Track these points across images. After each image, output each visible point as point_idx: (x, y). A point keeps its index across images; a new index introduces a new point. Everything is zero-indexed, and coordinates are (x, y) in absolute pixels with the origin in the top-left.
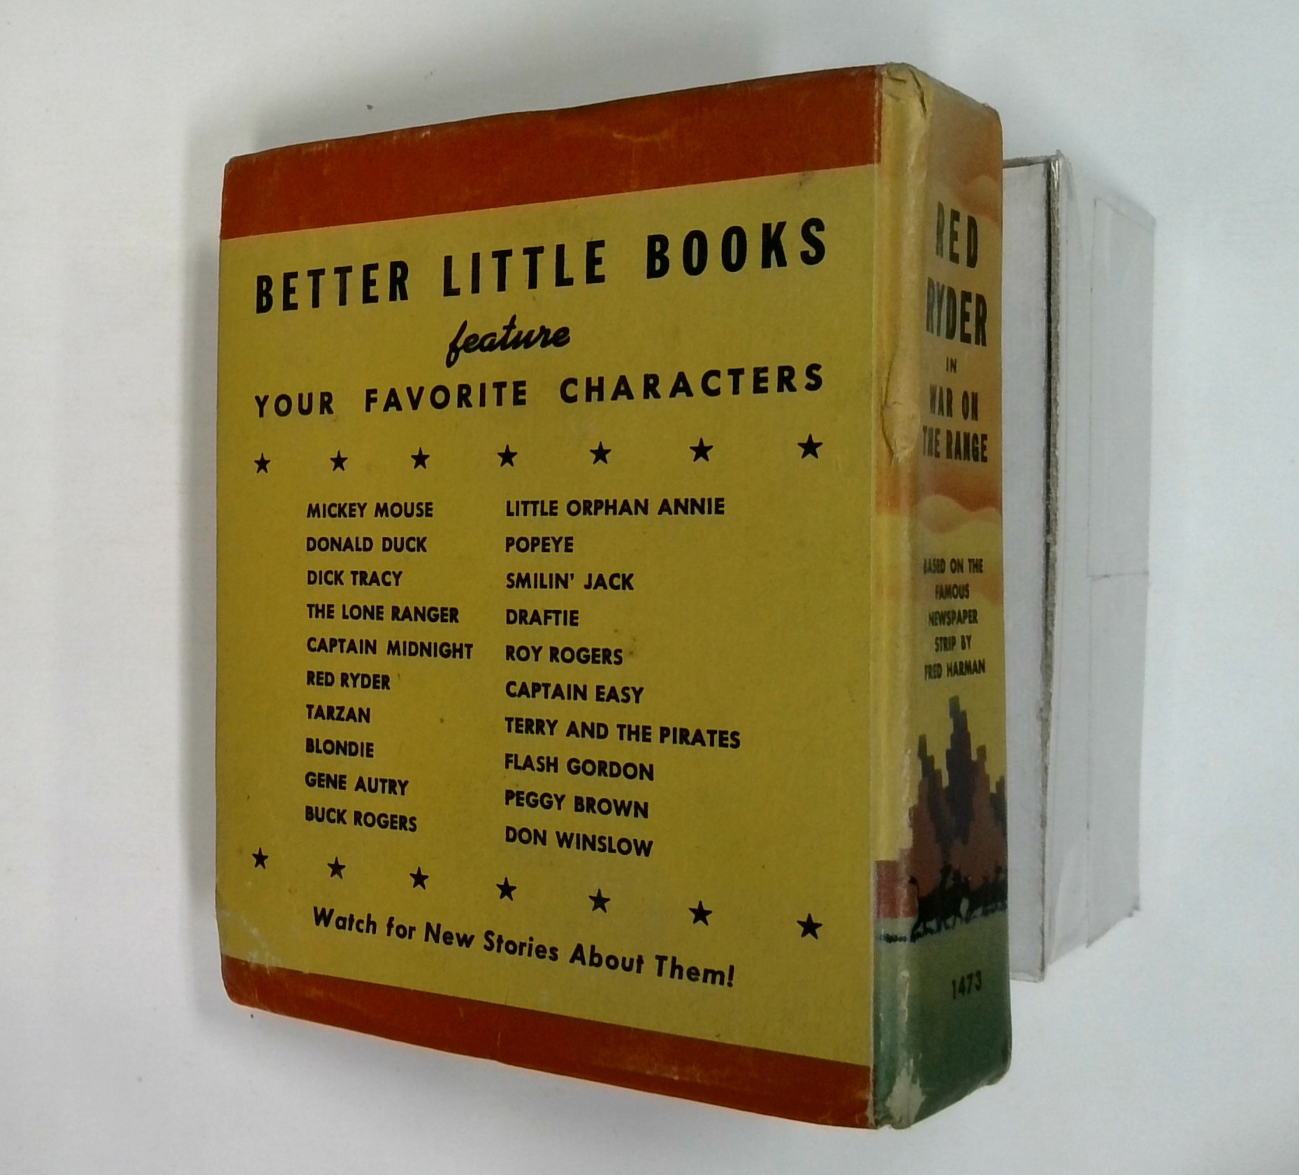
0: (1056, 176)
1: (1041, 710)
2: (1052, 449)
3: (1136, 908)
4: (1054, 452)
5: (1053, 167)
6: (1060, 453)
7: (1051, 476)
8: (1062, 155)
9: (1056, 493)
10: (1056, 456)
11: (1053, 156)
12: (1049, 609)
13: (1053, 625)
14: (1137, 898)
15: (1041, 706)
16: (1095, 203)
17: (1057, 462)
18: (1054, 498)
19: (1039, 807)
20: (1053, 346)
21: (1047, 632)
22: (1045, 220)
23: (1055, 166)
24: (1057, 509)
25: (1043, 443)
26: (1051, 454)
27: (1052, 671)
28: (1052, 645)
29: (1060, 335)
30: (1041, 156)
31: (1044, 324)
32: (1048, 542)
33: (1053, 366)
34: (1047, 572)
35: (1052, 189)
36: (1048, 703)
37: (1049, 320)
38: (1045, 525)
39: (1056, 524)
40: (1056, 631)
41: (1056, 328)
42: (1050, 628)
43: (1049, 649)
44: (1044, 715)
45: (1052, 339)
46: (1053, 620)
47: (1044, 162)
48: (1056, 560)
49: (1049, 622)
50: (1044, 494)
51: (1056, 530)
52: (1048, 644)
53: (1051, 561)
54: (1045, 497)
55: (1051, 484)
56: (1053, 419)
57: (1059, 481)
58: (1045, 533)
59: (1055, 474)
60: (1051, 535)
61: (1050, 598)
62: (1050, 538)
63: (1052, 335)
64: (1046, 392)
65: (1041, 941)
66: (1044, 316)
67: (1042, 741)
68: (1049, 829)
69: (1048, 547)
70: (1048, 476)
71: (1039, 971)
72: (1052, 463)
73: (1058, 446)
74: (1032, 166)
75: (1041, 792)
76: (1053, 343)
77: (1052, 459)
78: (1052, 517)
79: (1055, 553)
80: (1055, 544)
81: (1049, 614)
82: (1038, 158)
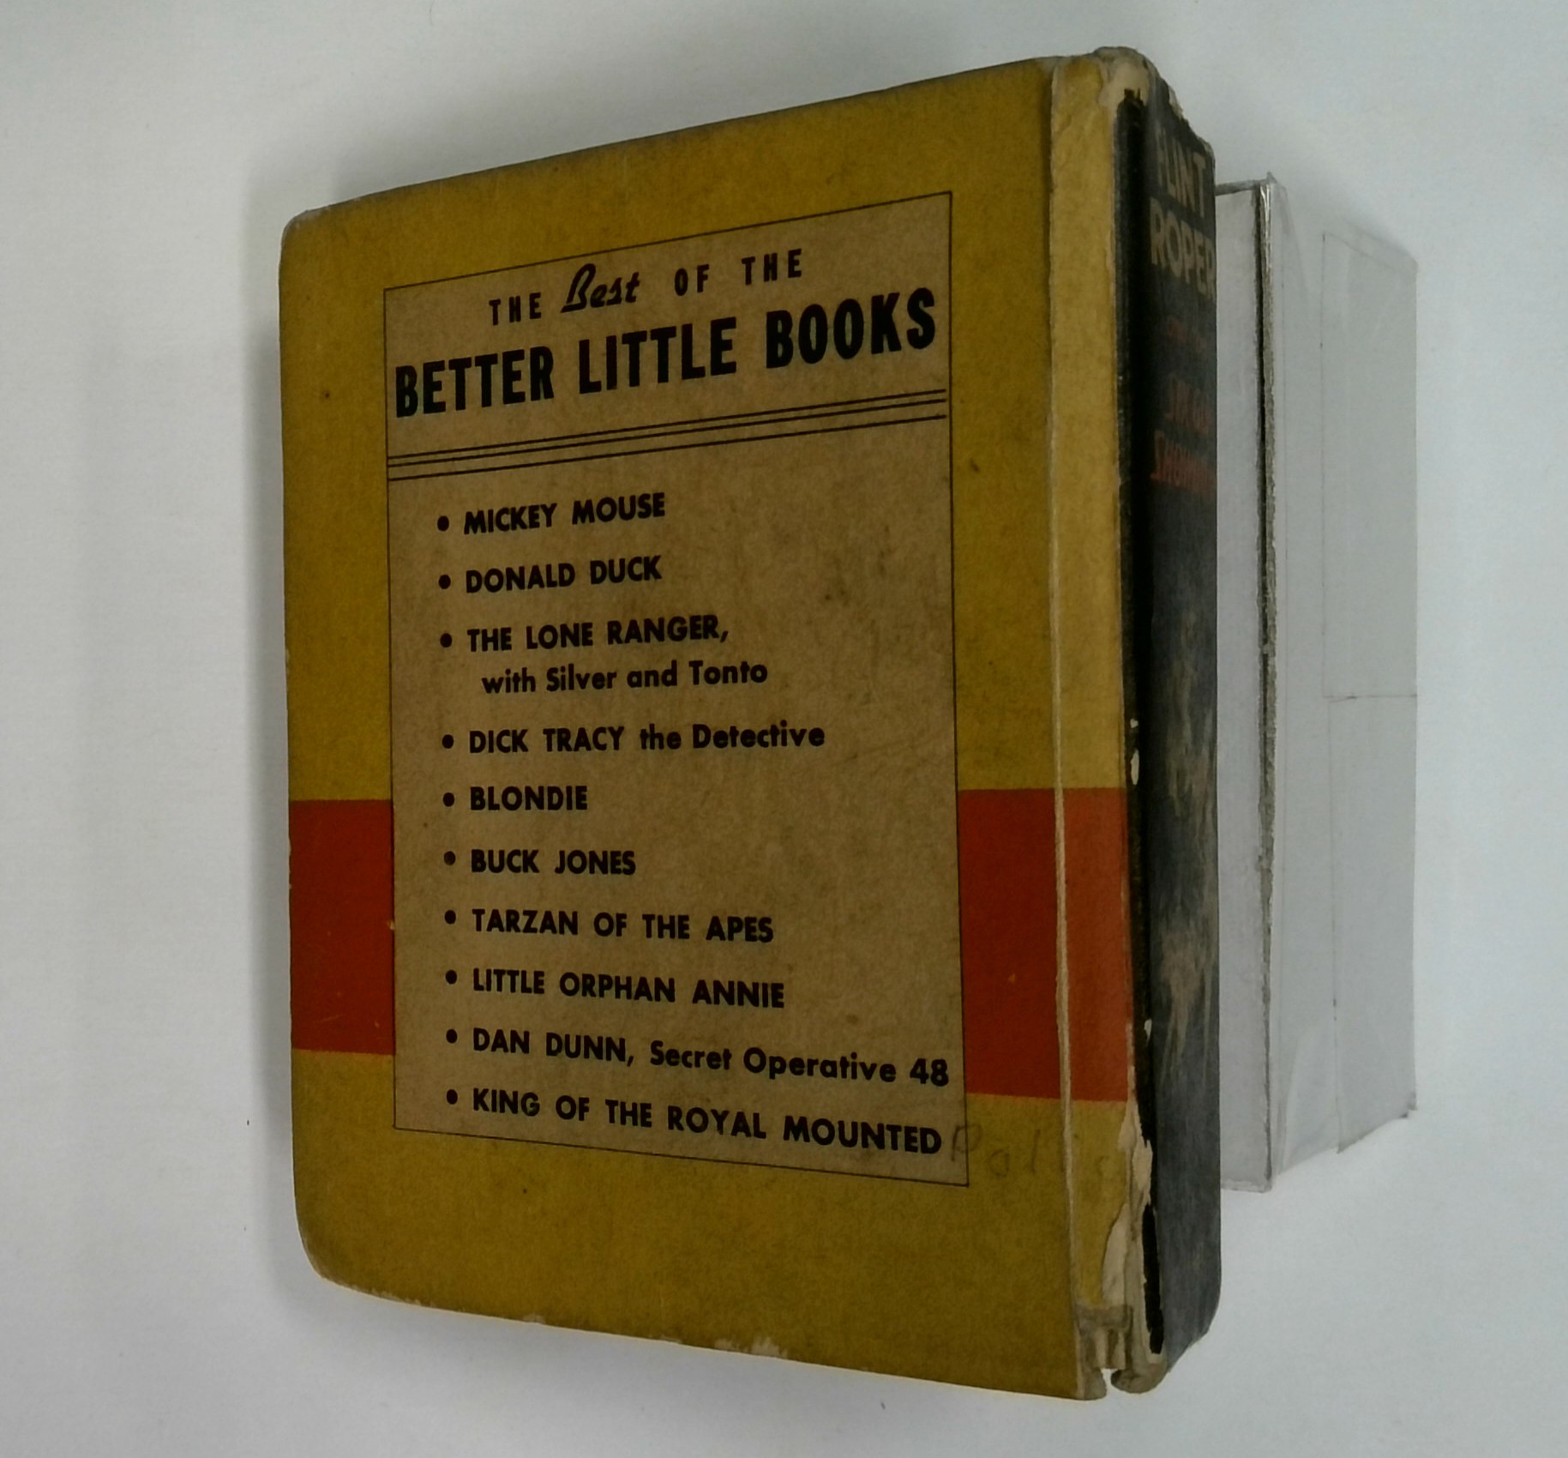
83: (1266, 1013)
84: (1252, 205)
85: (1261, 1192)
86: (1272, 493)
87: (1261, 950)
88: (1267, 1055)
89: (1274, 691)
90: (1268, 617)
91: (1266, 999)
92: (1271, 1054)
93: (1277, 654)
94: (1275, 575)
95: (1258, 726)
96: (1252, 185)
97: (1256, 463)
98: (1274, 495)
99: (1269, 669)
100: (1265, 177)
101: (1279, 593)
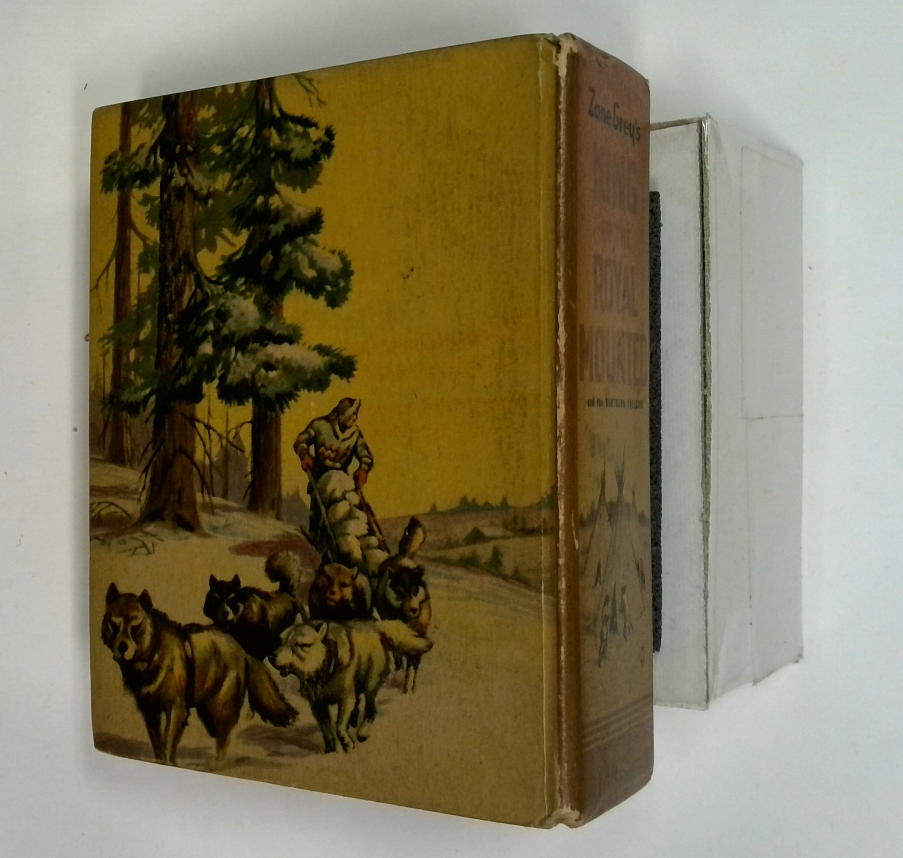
0: (706, 132)
1: (702, 515)
2: (707, 328)
3: (801, 656)
4: (708, 330)
5: (703, 125)
6: (712, 330)
7: (706, 347)
8: (710, 117)
9: (710, 359)
10: (709, 333)
11: (704, 118)
12: (707, 442)
13: (710, 453)
14: (802, 649)
15: (702, 512)
16: (742, 150)
17: (710, 336)
18: (709, 362)
19: (703, 584)
20: (706, 254)
21: (706, 459)
22: (698, 163)
23: (705, 125)
24: (711, 371)
25: (700, 324)
26: (706, 332)
27: (710, 487)
28: (710, 468)
29: (710, 245)
30: (696, 118)
31: (699, 238)
32: (705, 394)
33: (706, 268)
34: (705, 416)
35: (703, 141)
36: (707, 509)
37: (703, 235)
38: (703, 382)
39: (711, 382)
40: (712, 458)
41: (708, 240)
42: (708, 456)
43: (708, 471)
44: (705, 518)
45: (705, 249)
46: (710, 450)
47: (697, 122)
48: (711, 407)
49: (707, 452)
50: (701, 360)
51: (711, 385)
52: (707, 468)
53: (707, 409)
54: (703, 362)
55: (707, 353)
56: (707, 305)
57: (712, 351)
58: (703, 388)
59: (708, 345)
60: (707, 389)
61: (708, 435)
62: (706, 391)
63: (705, 246)
64: (701, 287)
65: (706, 681)
66: (699, 232)
67: (704, 537)
68: (711, 600)
69: (705, 398)
70: (704, 347)
71: (705, 703)
72: (707, 338)
73: (710, 325)
74: (688, 125)
75: (703, 574)
76: (706, 252)
77: (707, 335)
78: (708, 377)
79: (710, 402)
80: (710, 395)
81: (707, 446)
82: (693, 119)
83: (706, 605)
84: (698, 132)
85: (703, 710)
86: (709, 300)
87: (703, 568)
88: (706, 630)
89: (711, 417)
90: (707, 373)
91: (706, 598)
92: (709, 629)
93: (712, 394)
94: (711, 349)
95: (701, 437)
96: (698, 119)
97: (699, 283)
98: (710, 302)
99: (707, 404)
100: (705, 116)
101: (713, 359)
